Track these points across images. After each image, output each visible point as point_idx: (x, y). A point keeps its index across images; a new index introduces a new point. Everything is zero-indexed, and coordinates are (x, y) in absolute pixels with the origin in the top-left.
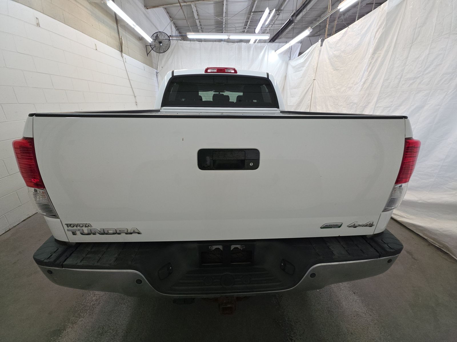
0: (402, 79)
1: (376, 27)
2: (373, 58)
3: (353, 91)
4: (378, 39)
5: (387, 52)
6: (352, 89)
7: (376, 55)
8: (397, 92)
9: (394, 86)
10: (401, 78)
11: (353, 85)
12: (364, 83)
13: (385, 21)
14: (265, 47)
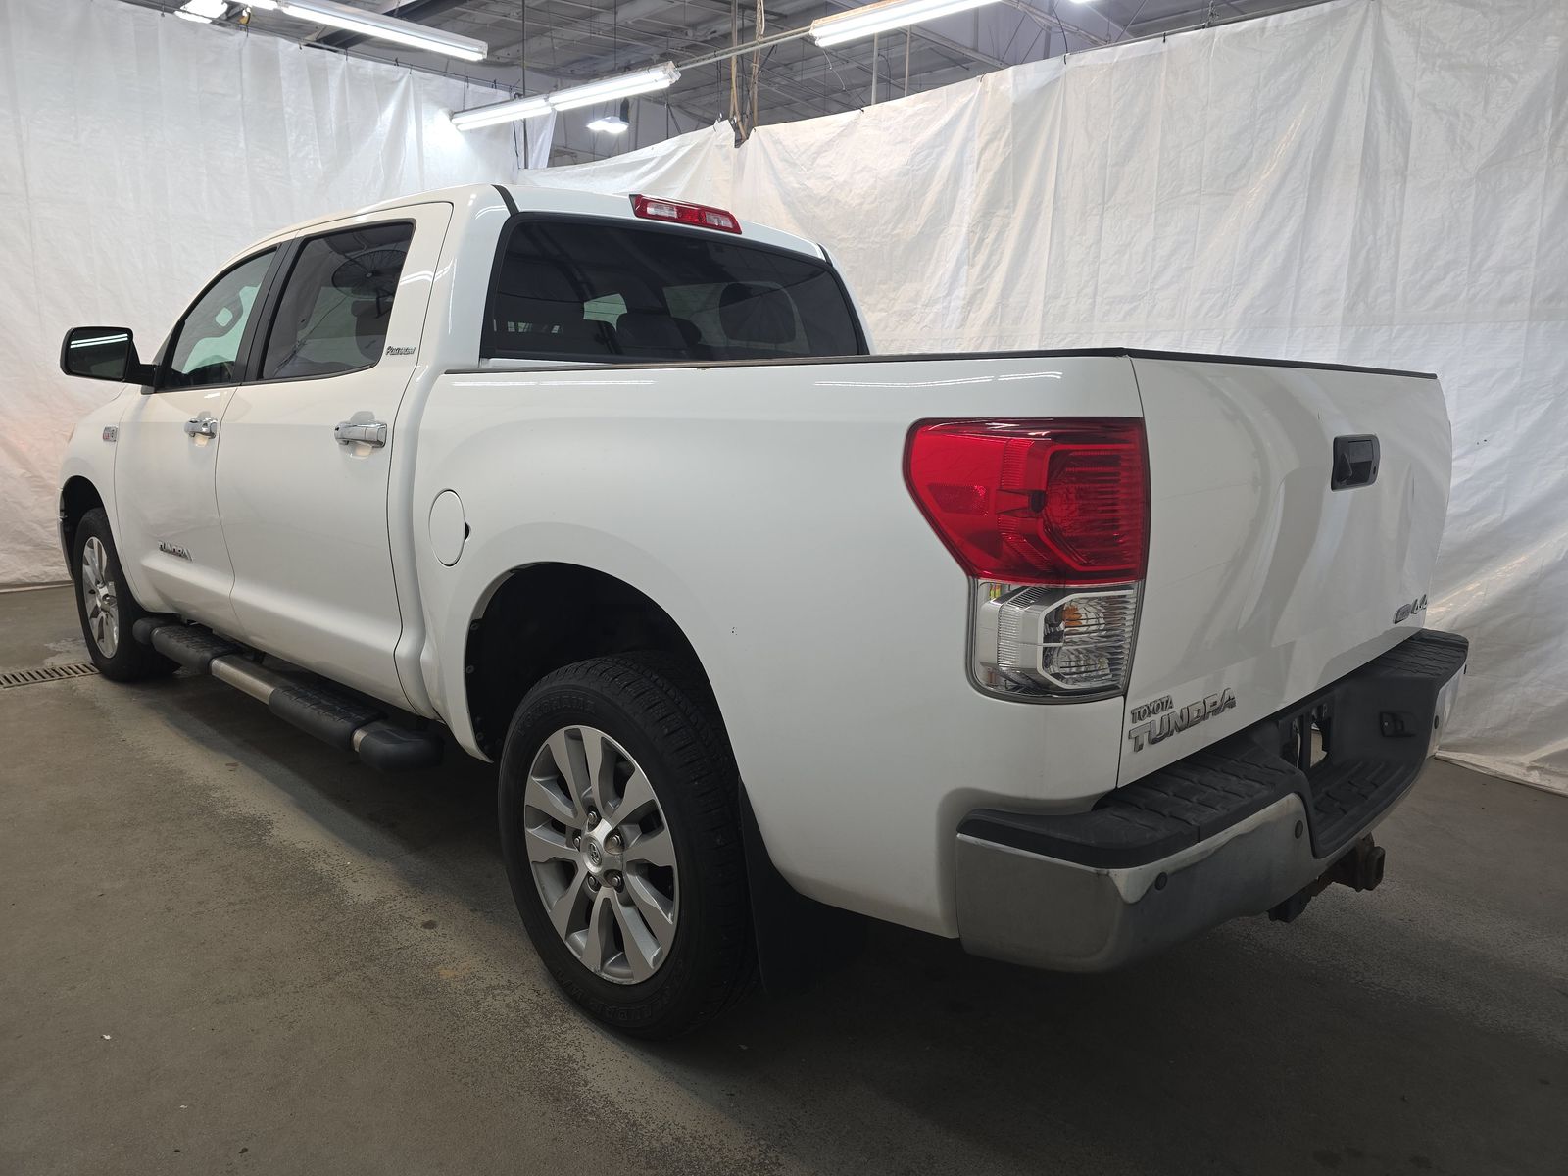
0: (1099, 299)
1: (979, 136)
2: (986, 228)
3: (922, 325)
4: (992, 173)
5: (1032, 216)
6: (916, 318)
7: (996, 221)
8: (1092, 334)
9: (1081, 318)
10: (1095, 294)
11: (919, 306)
12: (971, 302)
13: (1010, 126)
14: (402, 84)
